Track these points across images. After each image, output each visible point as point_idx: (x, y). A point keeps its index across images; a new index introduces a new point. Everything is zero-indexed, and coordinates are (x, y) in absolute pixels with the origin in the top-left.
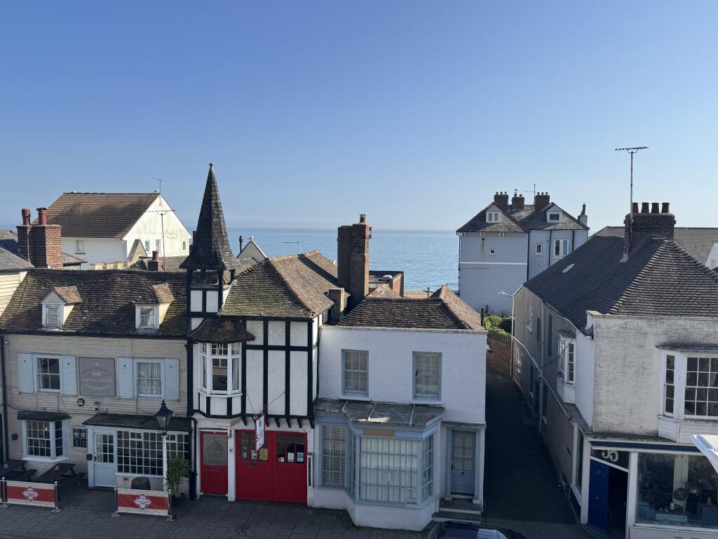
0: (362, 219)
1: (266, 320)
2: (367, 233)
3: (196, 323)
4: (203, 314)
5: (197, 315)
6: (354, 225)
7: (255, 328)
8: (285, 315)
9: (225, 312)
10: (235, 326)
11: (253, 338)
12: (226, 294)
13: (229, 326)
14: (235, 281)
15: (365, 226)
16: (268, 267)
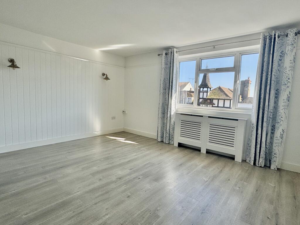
0: (249, 78)
1: (218, 100)
2: (250, 82)
3: (201, 100)
4: (203, 98)
5: (201, 98)
6: (246, 80)
7: (215, 102)
8: (223, 98)
9: (208, 97)
10: (210, 101)
11: (215, 104)
12: (208, 94)
13: (209, 101)
14: (211, 91)
15: (249, 80)
16: (220, 88)
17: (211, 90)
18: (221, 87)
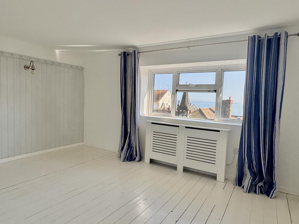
0: (230, 98)
2: (231, 102)
6: (227, 100)
14: (191, 114)
15: (230, 100)
16: (200, 111)
17: (191, 112)
18: (202, 109)
